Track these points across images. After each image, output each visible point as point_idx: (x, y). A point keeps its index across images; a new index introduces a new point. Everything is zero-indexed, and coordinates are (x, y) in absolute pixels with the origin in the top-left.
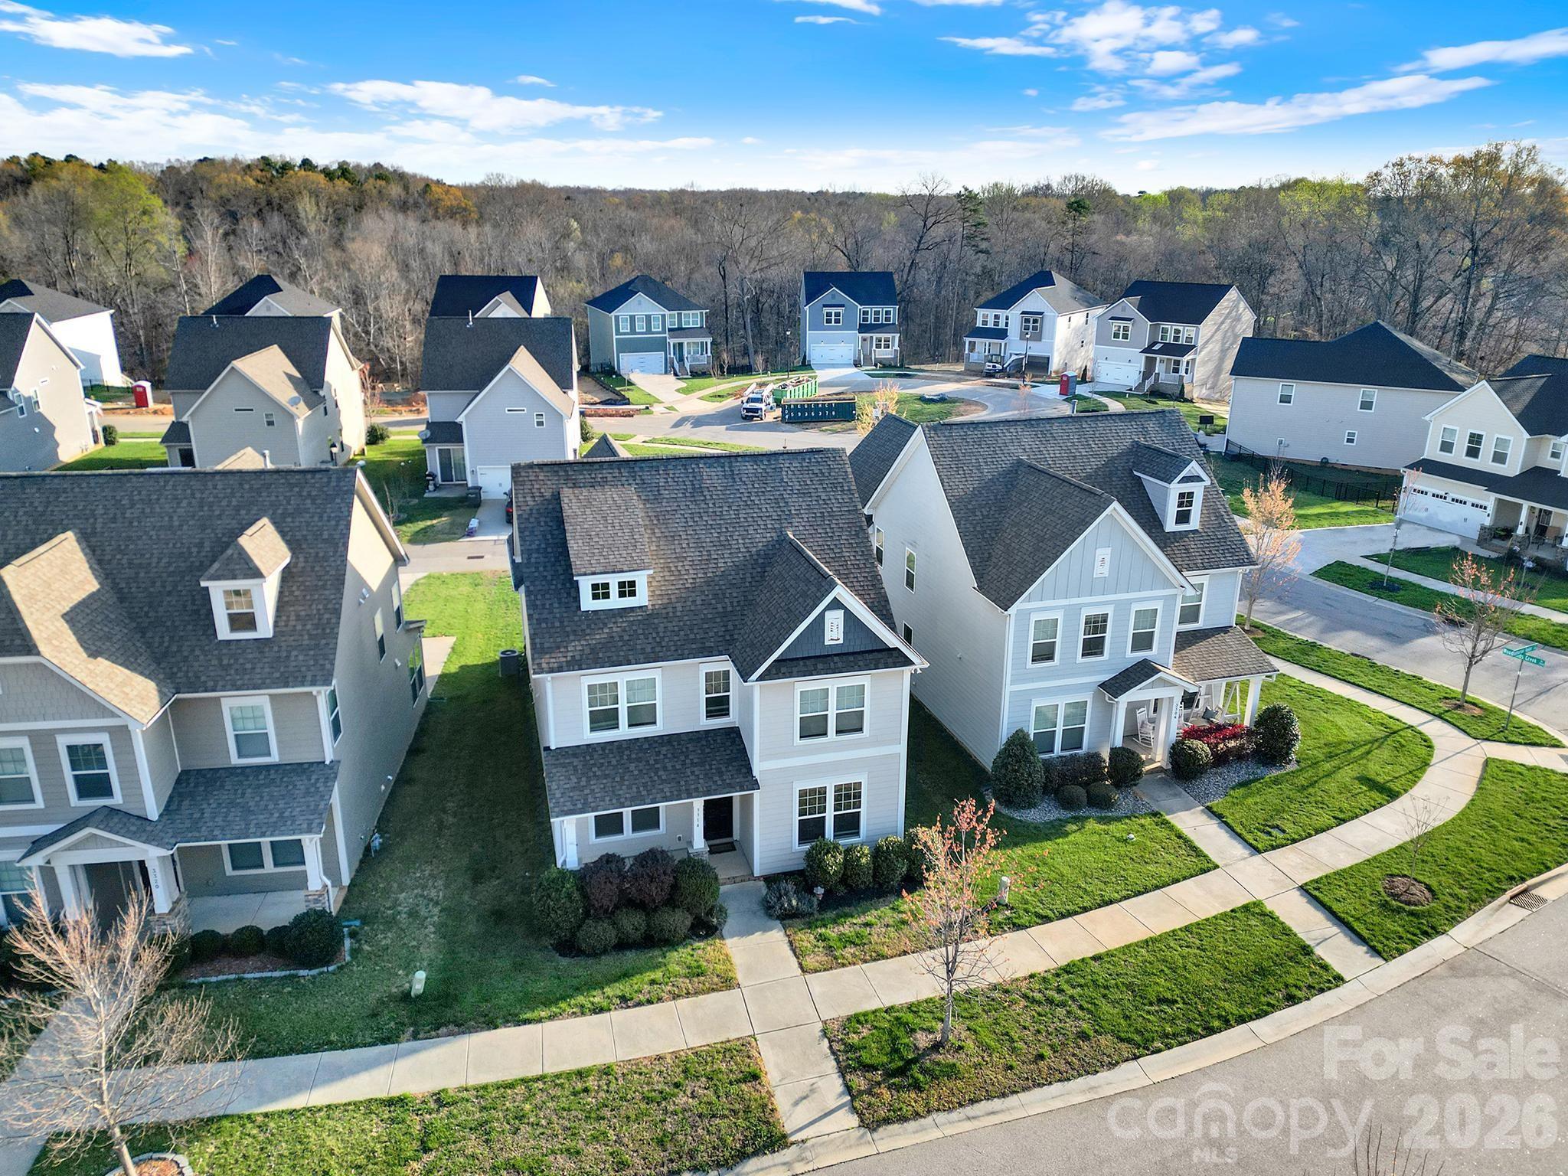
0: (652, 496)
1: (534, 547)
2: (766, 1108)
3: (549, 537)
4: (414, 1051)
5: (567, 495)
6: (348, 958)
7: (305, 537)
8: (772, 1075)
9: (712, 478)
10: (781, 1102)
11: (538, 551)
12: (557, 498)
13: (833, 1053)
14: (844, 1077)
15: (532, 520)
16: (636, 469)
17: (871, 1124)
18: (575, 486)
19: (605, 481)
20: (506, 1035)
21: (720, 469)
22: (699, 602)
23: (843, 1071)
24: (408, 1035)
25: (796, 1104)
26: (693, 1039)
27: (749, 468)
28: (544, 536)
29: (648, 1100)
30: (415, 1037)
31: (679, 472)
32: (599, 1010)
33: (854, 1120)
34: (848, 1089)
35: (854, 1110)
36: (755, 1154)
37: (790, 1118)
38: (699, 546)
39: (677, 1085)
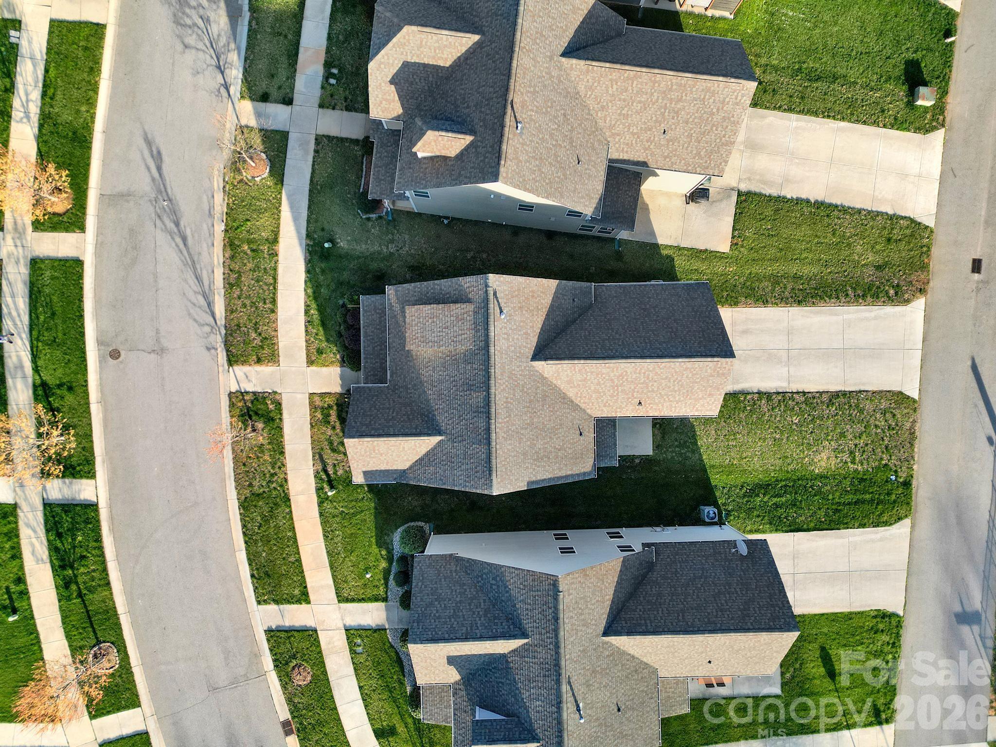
0: (468, 358)
1: (443, 287)
2: (244, 363)
3: (448, 296)
4: (301, 245)
5: (470, 307)
6: (364, 217)
7: (463, 161)
8: (258, 368)
9: (477, 398)
10: (246, 368)
11: (441, 289)
12: (469, 301)
13: (264, 392)
14: (253, 392)
15: (457, 286)
16: (483, 352)
17: (230, 395)
18: (475, 312)
19: (477, 331)
20: (302, 276)
21: (482, 405)
22: (413, 375)
23: (254, 393)
24: (308, 242)
25: (245, 374)
26: (283, 342)
27: (482, 425)
28: (448, 293)
29: (256, 323)
30: (308, 245)
31: (481, 379)
32: (307, 312)
33: (233, 390)
34: (247, 393)
35: (237, 391)
36: (227, 355)
37: (239, 370)
38: (440, 382)
39: (260, 334)
